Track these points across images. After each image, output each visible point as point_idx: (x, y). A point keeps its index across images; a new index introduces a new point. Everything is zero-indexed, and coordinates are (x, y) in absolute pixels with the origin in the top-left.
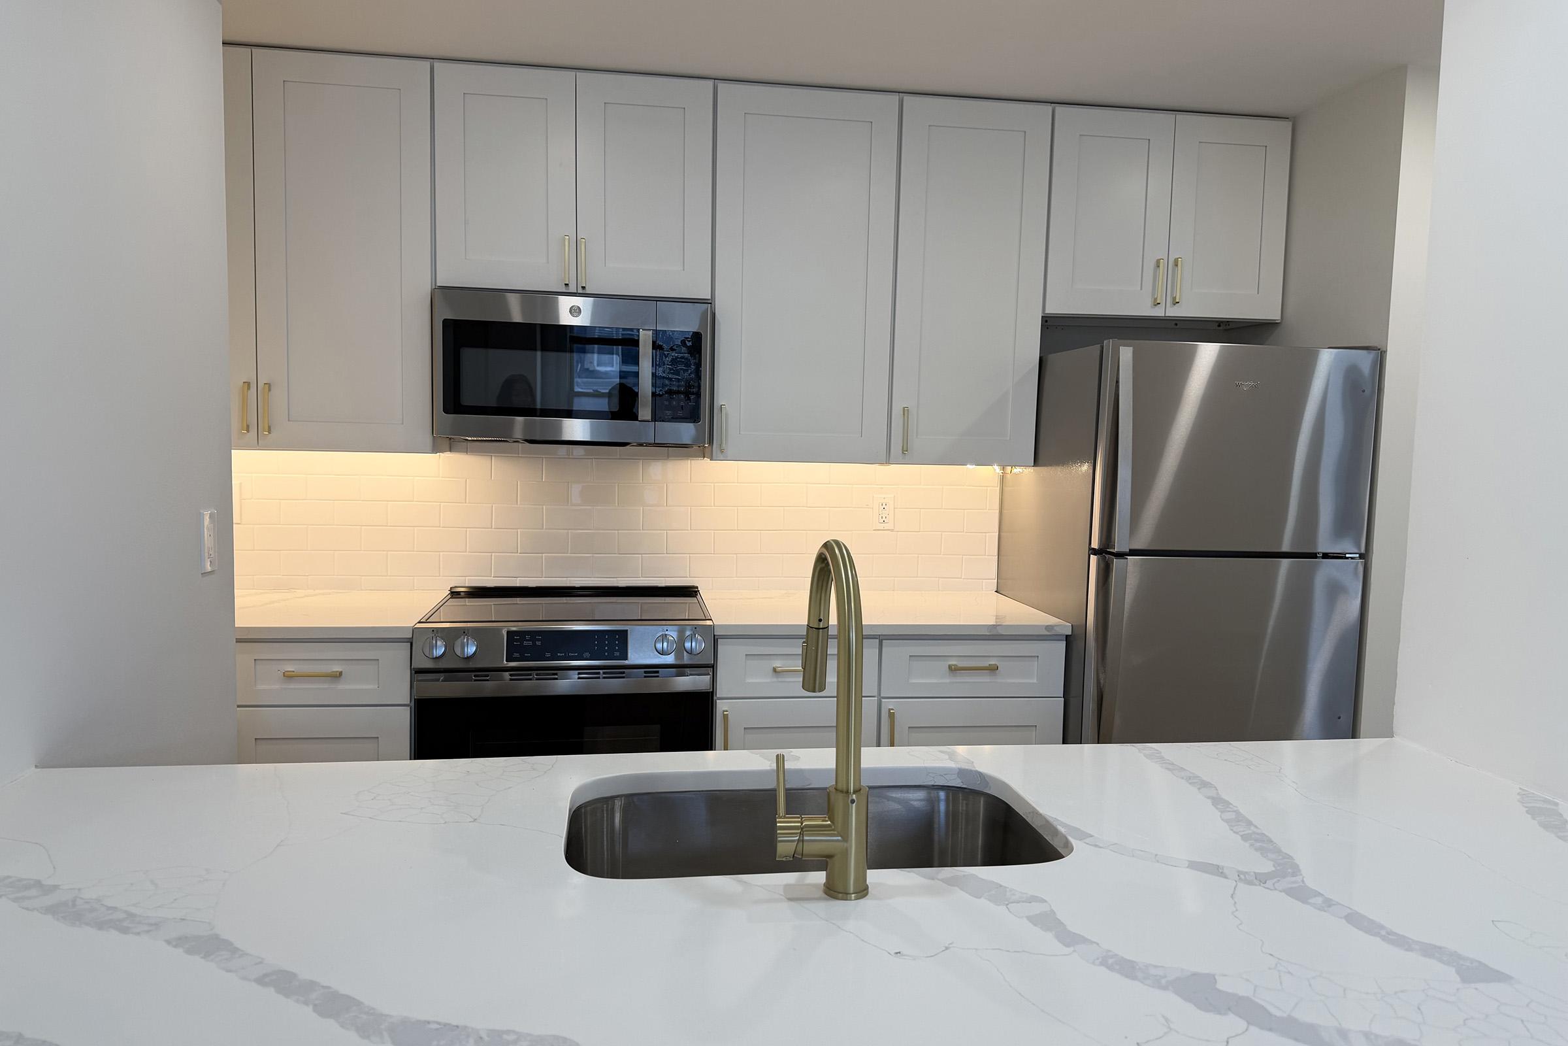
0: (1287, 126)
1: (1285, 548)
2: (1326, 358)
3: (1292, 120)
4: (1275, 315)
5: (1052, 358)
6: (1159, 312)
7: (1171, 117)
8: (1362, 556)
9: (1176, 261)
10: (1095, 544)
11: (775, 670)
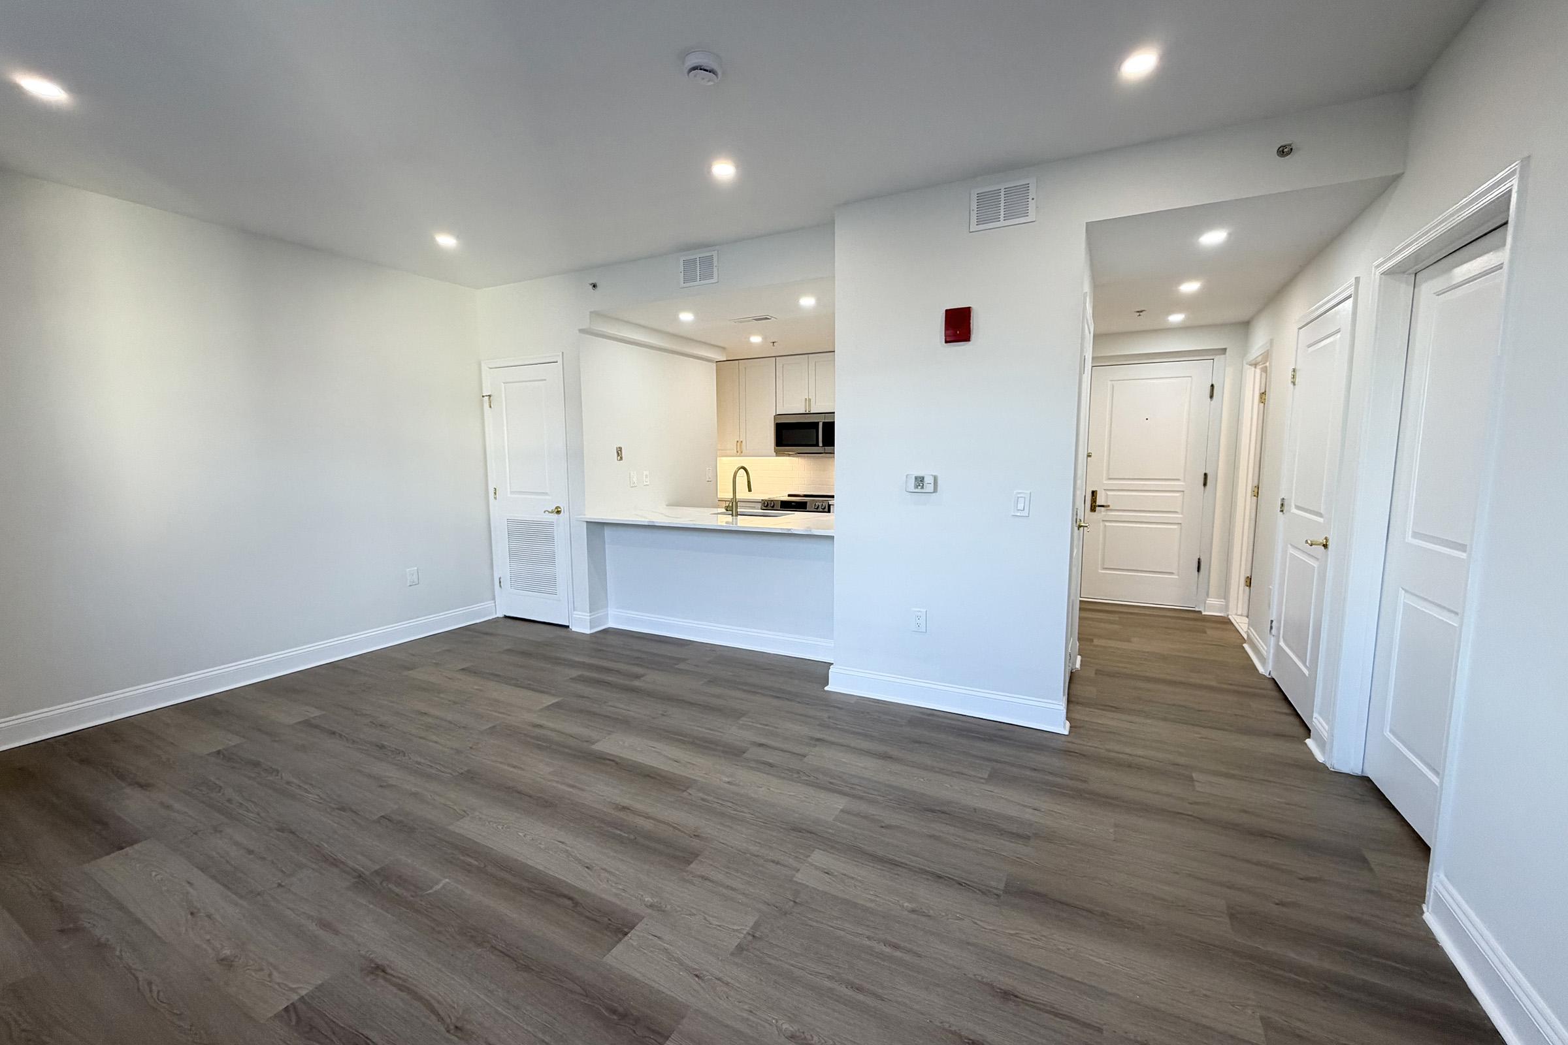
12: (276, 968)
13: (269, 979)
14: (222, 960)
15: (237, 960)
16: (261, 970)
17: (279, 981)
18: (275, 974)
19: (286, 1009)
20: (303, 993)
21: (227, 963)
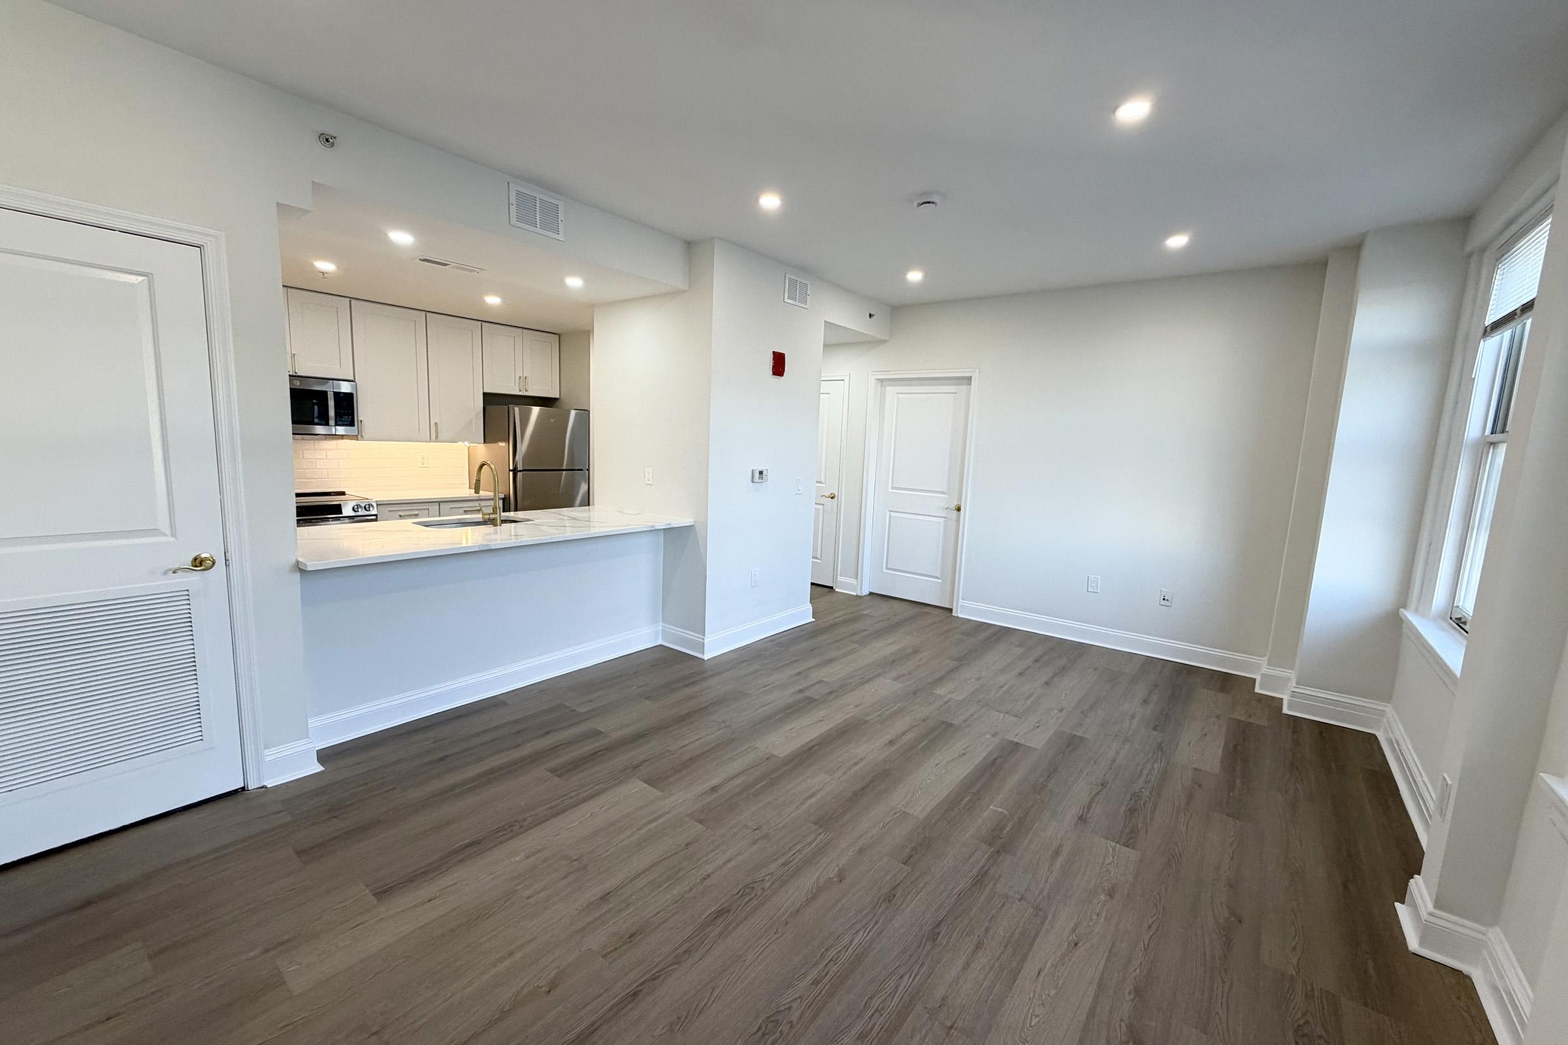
0: (557, 337)
1: (564, 468)
2: (573, 413)
3: (559, 335)
4: (558, 397)
5: (487, 407)
6: (521, 393)
7: (520, 330)
8: (588, 470)
9: (526, 378)
10: (511, 468)
11: (400, 516)
12: (1103, 863)
13: (1113, 864)
14: (1110, 896)
15: (1106, 888)
16: (1108, 870)
17: (1111, 858)
18: (1107, 861)
19: (1127, 846)
20: (1113, 844)
21: (1111, 894)
